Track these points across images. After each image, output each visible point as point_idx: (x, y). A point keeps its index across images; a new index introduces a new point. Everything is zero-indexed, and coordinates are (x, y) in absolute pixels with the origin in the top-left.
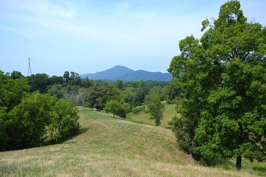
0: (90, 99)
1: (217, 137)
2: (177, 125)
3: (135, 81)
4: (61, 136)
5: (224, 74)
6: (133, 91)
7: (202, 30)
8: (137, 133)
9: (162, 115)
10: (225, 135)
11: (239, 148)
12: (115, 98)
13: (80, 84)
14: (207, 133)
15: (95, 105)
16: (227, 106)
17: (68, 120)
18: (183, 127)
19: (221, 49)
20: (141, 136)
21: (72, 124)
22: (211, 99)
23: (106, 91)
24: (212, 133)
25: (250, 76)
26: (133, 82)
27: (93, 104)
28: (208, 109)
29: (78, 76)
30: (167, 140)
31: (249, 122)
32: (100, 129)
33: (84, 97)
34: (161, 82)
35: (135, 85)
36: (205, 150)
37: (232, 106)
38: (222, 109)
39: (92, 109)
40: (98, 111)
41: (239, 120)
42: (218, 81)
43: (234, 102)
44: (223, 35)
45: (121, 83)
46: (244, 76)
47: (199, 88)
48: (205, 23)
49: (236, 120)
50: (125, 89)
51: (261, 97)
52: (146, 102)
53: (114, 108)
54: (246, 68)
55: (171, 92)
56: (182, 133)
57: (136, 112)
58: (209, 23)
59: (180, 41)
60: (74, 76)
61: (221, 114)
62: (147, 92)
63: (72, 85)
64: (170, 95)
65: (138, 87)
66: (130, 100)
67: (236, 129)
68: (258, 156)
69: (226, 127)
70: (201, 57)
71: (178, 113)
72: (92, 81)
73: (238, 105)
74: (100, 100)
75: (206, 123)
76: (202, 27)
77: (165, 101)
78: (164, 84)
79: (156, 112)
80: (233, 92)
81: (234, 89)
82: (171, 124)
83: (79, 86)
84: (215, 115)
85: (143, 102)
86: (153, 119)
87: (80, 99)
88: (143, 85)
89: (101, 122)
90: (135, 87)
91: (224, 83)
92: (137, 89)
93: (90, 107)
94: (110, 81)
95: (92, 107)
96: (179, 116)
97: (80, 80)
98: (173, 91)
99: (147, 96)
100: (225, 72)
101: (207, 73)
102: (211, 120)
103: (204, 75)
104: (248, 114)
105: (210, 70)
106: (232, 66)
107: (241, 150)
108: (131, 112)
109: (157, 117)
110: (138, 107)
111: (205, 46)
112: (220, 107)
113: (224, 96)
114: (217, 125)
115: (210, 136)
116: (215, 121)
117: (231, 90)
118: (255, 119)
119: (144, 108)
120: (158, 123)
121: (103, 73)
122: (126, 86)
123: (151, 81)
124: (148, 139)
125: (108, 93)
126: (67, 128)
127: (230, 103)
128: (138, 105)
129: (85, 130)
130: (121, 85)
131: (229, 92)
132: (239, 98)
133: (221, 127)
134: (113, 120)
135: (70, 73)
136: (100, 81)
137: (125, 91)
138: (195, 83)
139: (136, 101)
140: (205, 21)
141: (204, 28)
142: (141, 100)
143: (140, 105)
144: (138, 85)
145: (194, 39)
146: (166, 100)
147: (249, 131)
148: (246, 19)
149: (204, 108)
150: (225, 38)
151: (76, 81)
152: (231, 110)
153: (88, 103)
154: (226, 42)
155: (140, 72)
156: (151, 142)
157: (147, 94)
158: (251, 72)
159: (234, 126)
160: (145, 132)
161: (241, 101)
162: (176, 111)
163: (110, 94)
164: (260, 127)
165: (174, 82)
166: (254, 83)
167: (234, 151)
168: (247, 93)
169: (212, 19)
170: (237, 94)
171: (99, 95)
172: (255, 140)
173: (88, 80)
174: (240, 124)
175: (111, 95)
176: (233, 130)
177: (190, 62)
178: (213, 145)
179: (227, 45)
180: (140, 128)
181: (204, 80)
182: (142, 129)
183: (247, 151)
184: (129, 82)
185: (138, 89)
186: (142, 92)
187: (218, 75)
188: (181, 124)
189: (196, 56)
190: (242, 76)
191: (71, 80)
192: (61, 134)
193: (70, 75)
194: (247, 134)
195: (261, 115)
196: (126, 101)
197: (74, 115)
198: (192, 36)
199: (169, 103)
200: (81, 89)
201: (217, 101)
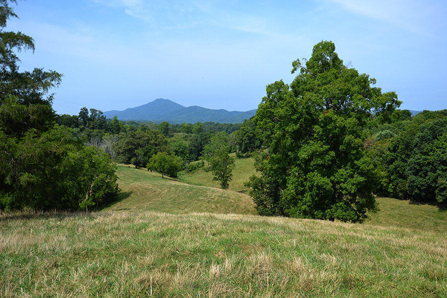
0: (125, 151)
1: (307, 197)
2: (257, 187)
3: (187, 122)
4: (94, 204)
5: (317, 126)
6: (185, 138)
7: (293, 72)
8: (203, 198)
9: (231, 175)
10: (317, 195)
11: (331, 208)
12: (162, 149)
13: (104, 128)
14: (297, 194)
15: (133, 160)
16: (320, 162)
17: (103, 180)
18: (264, 190)
19: (313, 99)
20: (208, 202)
21: (108, 186)
22: (303, 154)
23: (149, 140)
24: (302, 193)
25: (343, 129)
26: (186, 125)
27: (130, 159)
28: (299, 165)
29: (101, 115)
30: (243, 207)
31: (342, 180)
32: (148, 193)
33: (117, 147)
34: (226, 124)
35: (189, 130)
36: (294, 213)
37: (325, 162)
38: (314, 165)
39: (128, 166)
40: (136, 168)
41: (332, 178)
42: (310, 134)
43: (327, 157)
44: (316, 82)
45: (167, 126)
46: (337, 129)
47: (289, 141)
48: (296, 64)
49: (329, 177)
50: (173, 136)
51: (354, 152)
52: (206, 154)
53: (163, 165)
54: (340, 120)
55: (243, 141)
56: (263, 197)
57: (191, 171)
58: (300, 64)
59: (268, 85)
60: (96, 115)
61: (313, 171)
62: (206, 140)
63: (93, 128)
64: (241, 145)
65: (192, 133)
66: (182, 152)
67: (329, 187)
68: (350, 216)
69: (317, 185)
70: (292, 107)
71: (257, 170)
72: (124, 123)
73: (332, 161)
74: (140, 152)
75: (296, 181)
76: (293, 68)
77: (234, 154)
78: (231, 128)
79: (222, 170)
80: (326, 147)
81: (327, 143)
82: (248, 185)
83: (103, 130)
84: (306, 172)
85: (201, 155)
86: (217, 180)
87: (107, 150)
88: (200, 130)
89: (147, 184)
90: (188, 132)
91: (317, 136)
92: (191, 136)
93: (125, 163)
94: (150, 123)
95: (128, 163)
96: (259, 175)
97: (105, 122)
98: (245, 140)
99: (206, 147)
100: (318, 125)
101: (298, 125)
102: (302, 178)
103: (295, 127)
104: (341, 171)
105: (302, 121)
106: (325, 118)
107: (333, 210)
108: (184, 169)
109: (223, 176)
110: (194, 163)
111: (296, 94)
112: (312, 163)
113: (317, 151)
114: (309, 184)
115: (300, 196)
116: (306, 180)
117: (324, 144)
118: (349, 176)
119: (203, 163)
120: (225, 186)
121: (136, 110)
122: (175, 131)
123: (211, 123)
124: (219, 205)
125: (152, 142)
126: (102, 193)
127: (322, 159)
128: (193, 159)
129: (127, 195)
130: (167, 130)
131: (322, 147)
132: (333, 153)
133: (313, 185)
134: (163, 182)
135: (89, 111)
136: (134, 123)
137: (173, 139)
138: (284, 136)
139: (191, 153)
140: (296, 62)
141: (295, 69)
142: (197, 152)
143: (197, 159)
144: (193, 130)
145: (284, 84)
146: (235, 152)
147: (343, 190)
148: (342, 61)
149: (294, 164)
150: (319, 86)
151: (98, 122)
152: (323, 166)
153: (122, 157)
154: (319, 90)
155: (194, 109)
156: (222, 209)
157: (207, 143)
158: (344, 126)
159: (326, 184)
160: (212, 197)
161: (334, 157)
162: (256, 168)
163: (154, 144)
164: (353, 185)
165: (246, 126)
166: (347, 138)
167: (326, 211)
168: (341, 147)
169: (304, 60)
170: (330, 149)
171: (138, 144)
172: (350, 200)
173: (117, 121)
174: (332, 182)
175: (156, 145)
176: (325, 189)
177: (279, 112)
178: (304, 207)
179: (320, 94)
180: (205, 192)
181: (295, 132)
182: (209, 193)
183: (339, 210)
184: (177, 125)
185: (193, 135)
186: (199, 140)
187: (310, 126)
188: (261, 186)
189: (286, 106)
190: (336, 129)
191: (91, 122)
192: (94, 200)
193: (90, 114)
194: (341, 195)
195: (355, 171)
196: (177, 152)
197: (111, 173)
198: (281, 80)
199: (239, 157)
200: (107, 136)
201: (308, 156)
